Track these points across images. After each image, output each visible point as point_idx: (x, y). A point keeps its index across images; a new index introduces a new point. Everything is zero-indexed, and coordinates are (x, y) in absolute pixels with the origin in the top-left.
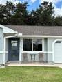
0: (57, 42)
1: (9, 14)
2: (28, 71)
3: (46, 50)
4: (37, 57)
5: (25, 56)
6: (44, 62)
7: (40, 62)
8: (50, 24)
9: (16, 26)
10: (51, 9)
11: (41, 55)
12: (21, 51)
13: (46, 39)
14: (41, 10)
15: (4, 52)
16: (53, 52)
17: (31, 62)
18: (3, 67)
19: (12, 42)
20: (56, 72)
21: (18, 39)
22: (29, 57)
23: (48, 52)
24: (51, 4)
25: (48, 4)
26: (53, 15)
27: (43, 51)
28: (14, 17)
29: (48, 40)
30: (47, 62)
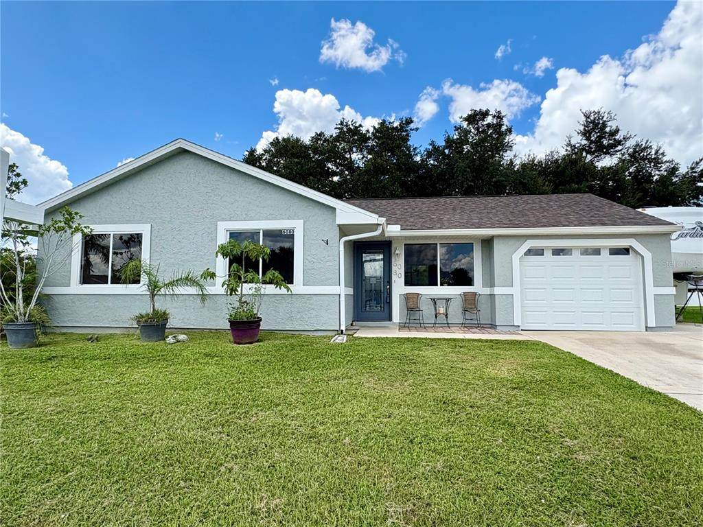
0: (530, 252)
1: (350, 165)
2: (428, 353)
3: (490, 282)
4: (455, 309)
5: (411, 304)
6: (480, 327)
7: (467, 326)
8: (497, 189)
9: (377, 202)
10: (502, 135)
11: (470, 303)
12: (399, 288)
13: (488, 243)
14: (463, 140)
15: (342, 290)
16: (515, 290)
17: (435, 327)
18: (342, 339)
19: (366, 257)
20: (532, 357)
21: (383, 246)
22: (426, 310)
23: (497, 290)
24: (499, 116)
25: (489, 120)
26: (508, 156)
27: (478, 287)
28: (367, 171)
29: (498, 247)
30: (493, 326)
